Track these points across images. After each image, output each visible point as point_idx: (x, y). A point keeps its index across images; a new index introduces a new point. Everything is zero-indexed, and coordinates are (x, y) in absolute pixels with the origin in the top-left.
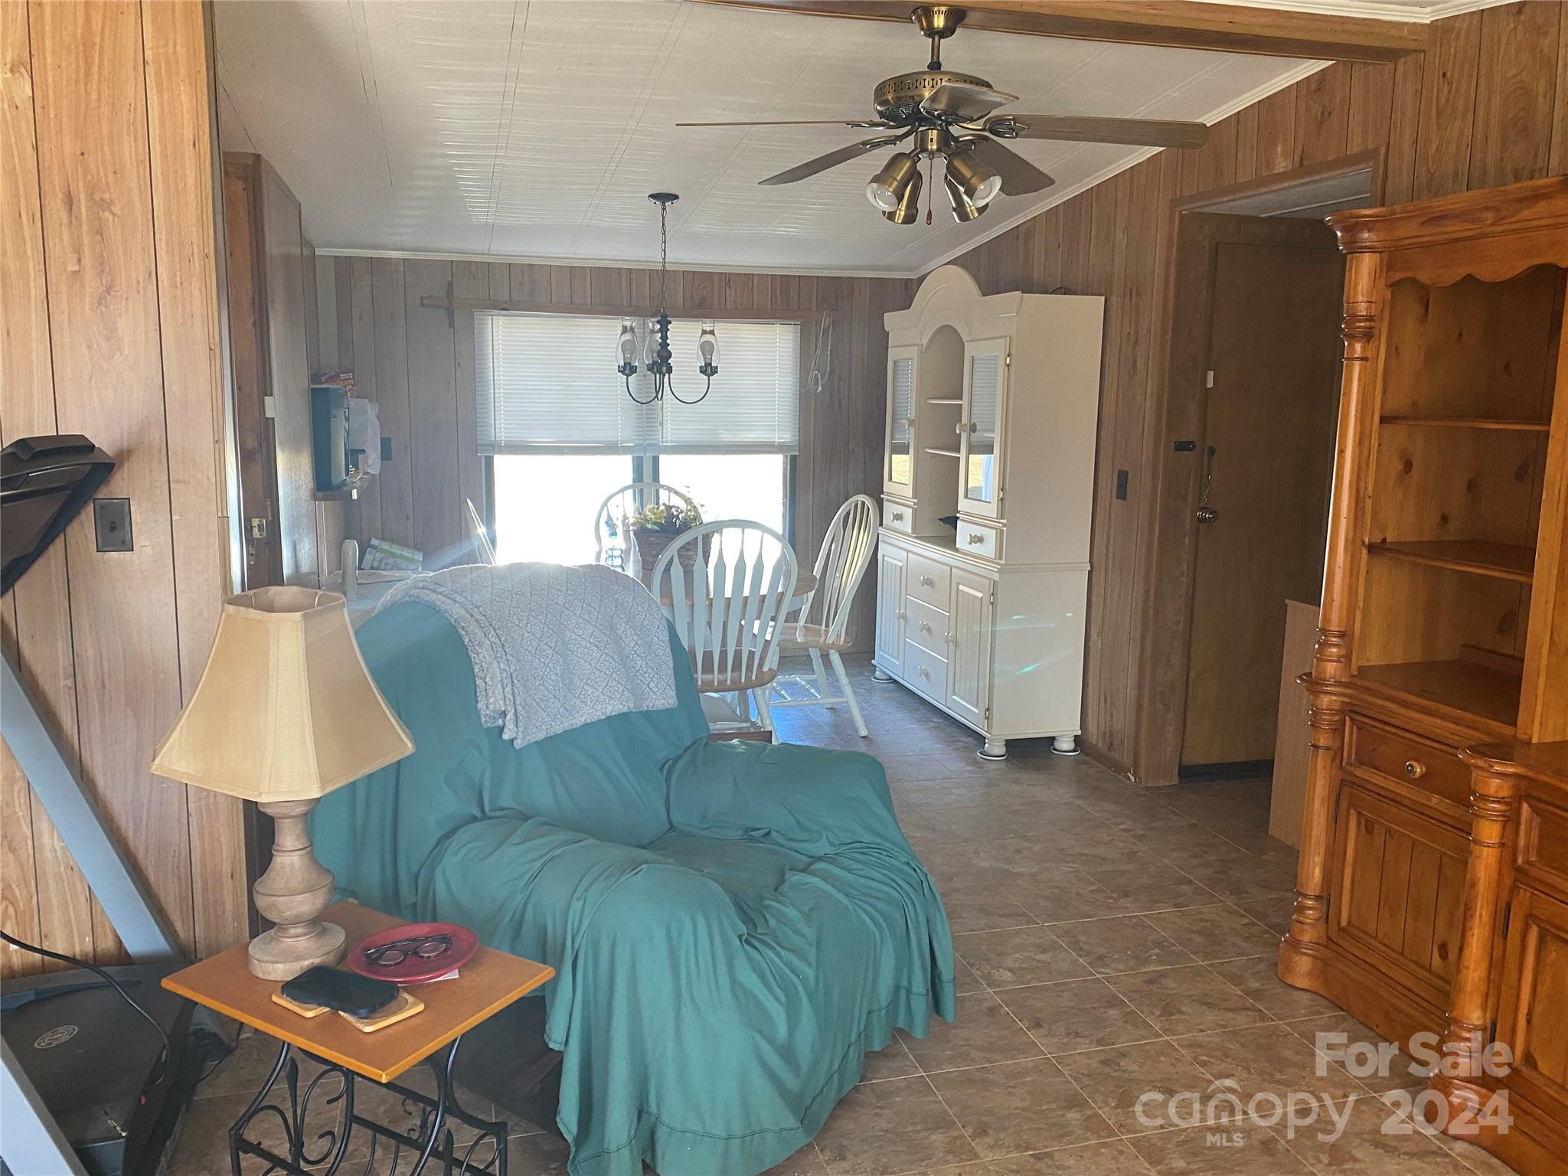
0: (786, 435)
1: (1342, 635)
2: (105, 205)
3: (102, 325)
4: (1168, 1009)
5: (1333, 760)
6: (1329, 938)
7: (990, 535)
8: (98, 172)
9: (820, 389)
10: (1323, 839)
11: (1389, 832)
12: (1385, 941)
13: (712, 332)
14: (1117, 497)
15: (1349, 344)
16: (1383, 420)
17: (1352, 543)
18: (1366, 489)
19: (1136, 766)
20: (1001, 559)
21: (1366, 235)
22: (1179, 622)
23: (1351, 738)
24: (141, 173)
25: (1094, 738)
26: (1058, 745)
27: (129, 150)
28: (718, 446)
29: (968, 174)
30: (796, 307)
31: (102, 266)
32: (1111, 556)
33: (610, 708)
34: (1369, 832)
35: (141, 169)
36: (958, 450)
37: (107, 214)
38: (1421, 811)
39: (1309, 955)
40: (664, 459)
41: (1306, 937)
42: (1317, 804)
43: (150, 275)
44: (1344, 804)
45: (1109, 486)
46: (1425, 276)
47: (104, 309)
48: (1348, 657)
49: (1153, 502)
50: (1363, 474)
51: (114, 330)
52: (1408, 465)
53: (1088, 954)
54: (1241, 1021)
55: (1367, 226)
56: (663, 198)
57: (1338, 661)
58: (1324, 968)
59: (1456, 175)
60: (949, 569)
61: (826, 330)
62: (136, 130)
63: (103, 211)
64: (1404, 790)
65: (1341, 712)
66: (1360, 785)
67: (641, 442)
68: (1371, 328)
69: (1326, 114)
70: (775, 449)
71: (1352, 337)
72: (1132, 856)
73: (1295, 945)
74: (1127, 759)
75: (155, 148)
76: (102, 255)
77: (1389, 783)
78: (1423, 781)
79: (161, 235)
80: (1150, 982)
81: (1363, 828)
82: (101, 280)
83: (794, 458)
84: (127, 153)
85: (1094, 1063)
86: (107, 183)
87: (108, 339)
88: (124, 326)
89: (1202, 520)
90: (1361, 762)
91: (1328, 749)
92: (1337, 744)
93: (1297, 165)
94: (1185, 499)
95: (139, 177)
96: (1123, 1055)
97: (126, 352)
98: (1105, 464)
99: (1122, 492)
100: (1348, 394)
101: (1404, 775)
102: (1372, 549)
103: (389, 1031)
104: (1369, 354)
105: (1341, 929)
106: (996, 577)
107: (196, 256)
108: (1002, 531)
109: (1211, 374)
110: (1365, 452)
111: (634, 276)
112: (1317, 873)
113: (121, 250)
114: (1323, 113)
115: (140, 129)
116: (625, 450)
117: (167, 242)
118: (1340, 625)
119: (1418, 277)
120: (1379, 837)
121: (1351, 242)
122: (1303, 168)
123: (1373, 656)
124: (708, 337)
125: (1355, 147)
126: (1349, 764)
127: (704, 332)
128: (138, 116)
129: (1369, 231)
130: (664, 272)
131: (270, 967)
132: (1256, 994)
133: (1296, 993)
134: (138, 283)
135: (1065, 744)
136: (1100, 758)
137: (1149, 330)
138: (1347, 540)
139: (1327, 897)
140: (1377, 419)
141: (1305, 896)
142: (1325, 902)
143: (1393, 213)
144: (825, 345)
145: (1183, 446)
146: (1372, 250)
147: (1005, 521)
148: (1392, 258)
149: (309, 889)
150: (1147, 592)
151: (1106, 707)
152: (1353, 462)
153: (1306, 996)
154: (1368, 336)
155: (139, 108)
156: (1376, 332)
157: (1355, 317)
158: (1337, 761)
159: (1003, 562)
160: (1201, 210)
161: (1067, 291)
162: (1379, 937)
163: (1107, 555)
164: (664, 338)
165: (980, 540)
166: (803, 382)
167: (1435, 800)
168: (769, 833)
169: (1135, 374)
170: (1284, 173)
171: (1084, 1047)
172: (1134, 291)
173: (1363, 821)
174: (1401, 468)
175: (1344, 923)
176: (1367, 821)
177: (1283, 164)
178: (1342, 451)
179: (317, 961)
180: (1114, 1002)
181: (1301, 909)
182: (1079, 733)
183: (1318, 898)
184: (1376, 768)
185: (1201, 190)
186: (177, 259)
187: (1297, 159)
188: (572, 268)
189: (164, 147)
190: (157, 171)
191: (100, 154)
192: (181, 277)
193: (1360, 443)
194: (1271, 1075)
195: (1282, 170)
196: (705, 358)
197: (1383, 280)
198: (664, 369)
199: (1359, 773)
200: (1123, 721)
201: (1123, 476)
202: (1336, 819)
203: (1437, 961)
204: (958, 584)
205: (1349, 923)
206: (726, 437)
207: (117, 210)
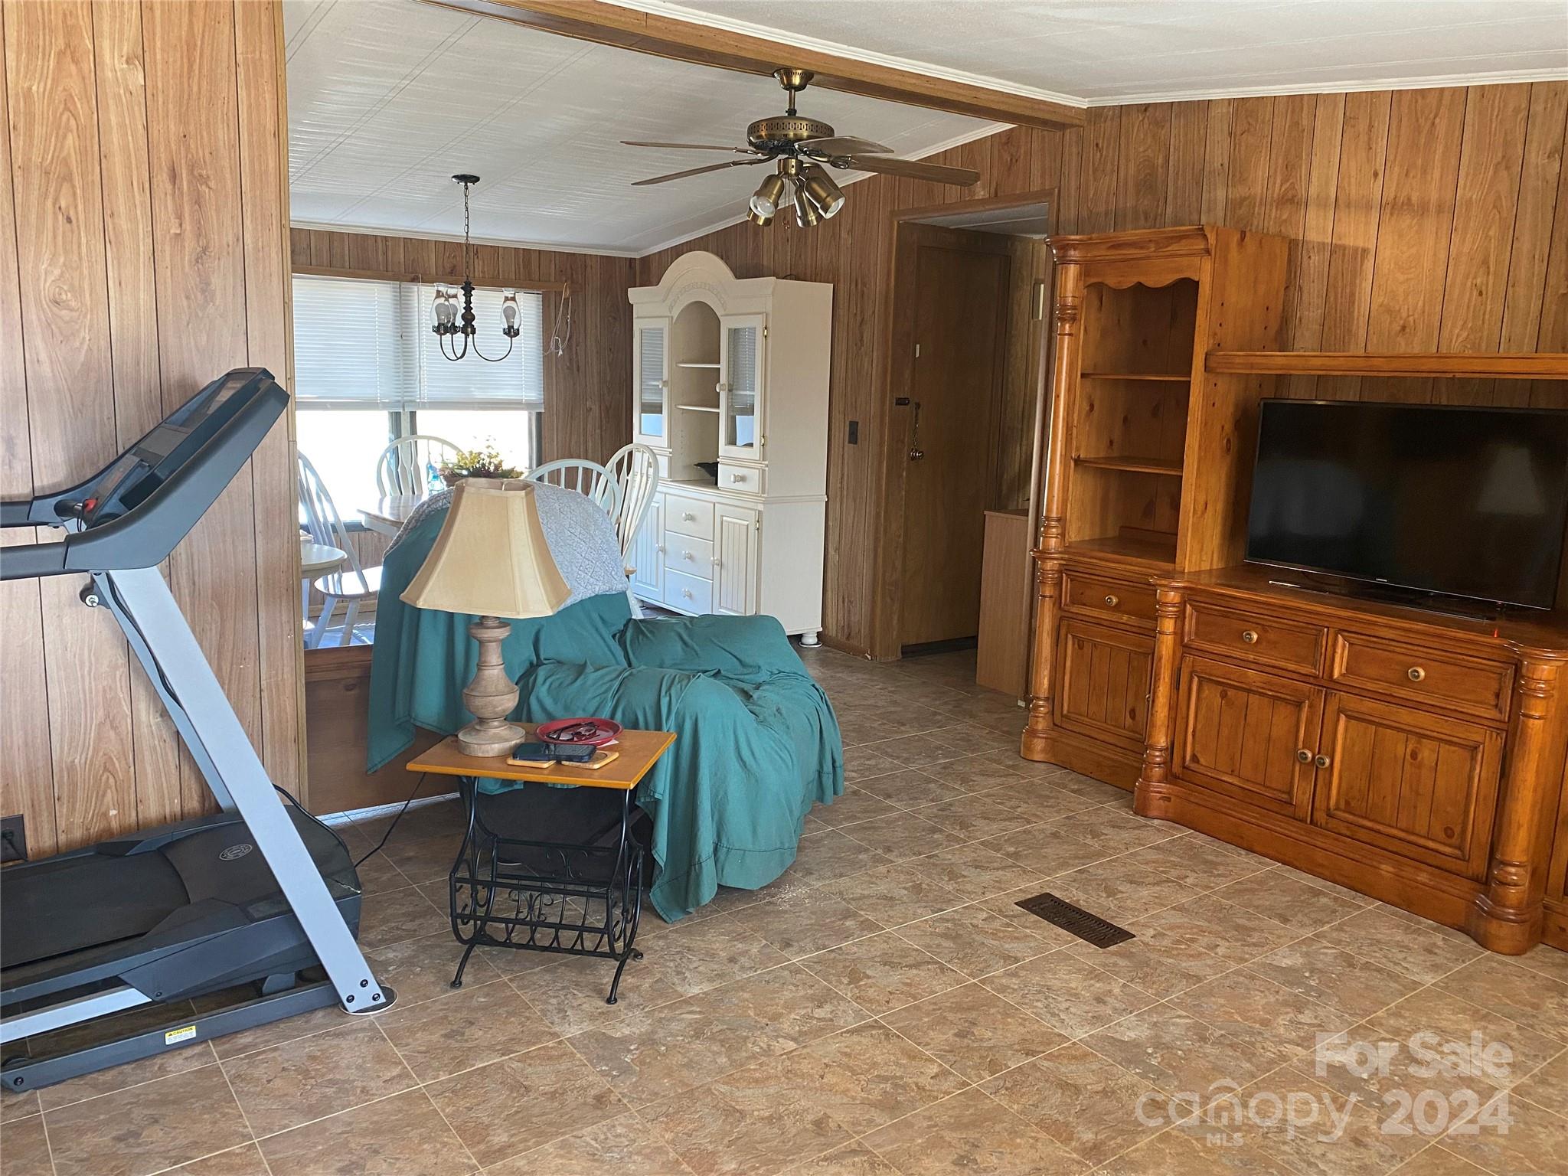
0: (533, 392)
1: (1059, 520)
2: (204, 180)
3: (198, 279)
4: (965, 780)
5: (1054, 605)
6: (1054, 724)
7: (754, 475)
8: (197, 152)
9: (561, 353)
10: (1049, 658)
11: (1095, 645)
12: (1094, 717)
13: (513, 299)
14: (850, 442)
15: (1062, 325)
16: (1083, 376)
17: (1065, 457)
18: (1073, 421)
19: (872, 648)
20: (763, 493)
21: (1072, 252)
22: (900, 536)
23: (1067, 586)
24: (232, 155)
25: (832, 631)
26: (806, 640)
27: (222, 135)
28: (472, 403)
29: (824, 195)
30: (537, 278)
31: (199, 232)
32: (845, 488)
33: (597, 588)
34: (1081, 647)
35: (233, 151)
36: (718, 407)
37: (204, 187)
38: (1114, 626)
39: (1043, 738)
40: (421, 415)
41: (1040, 727)
42: (1045, 635)
43: (238, 240)
44: (1063, 632)
45: (842, 433)
46: (1111, 281)
47: (200, 266)
48: (1063, 535)
49: (881, 445)
50: (1071, 412)
51: (208, 284)
52: (1092, 406)
53: (898, 758)
54: (1011, 781)
55: (1075, 247)
56: (468, 179)
57: (1056, 538)
58: (1053, 745)
59: (1106, 214)
60: (712, 505)
61: (566, 300)
62: (228, 119)
63: (201, 185)
64: (1105, 615)
65: (1060, 572)
66: (1075, 617)
67: (400, 398)
68: (1075, 314)
69: (1014, 160)
70: (523, 406)
71: (1062, 320)
72: (894, 703)
73: (1033, 733)
74: (864, 644)
75: (243, 135)
76: (200, 222)
77: (1095, 613)
78: (1117, 608)
79: (247, 208)
80: (944, 768)
81: (1076, 646)
82: (198, 242)
83: (539, 415)
84: (221, 137)
85: (935, 810)
86: (204, 162)
87: (203, 291)
88: (216, 281)
89: (914, 458)
90: (1073, 603)
91: (1051, 597)
92: (1057, 593)
93: (993, 195)
94: (903, 442)
95: (230, 159)
96: (951, 805)
97: (217, 303)
98: (838, 416)
99: (853, 438)
100: (1061, 358)
101: (1104, 606)
102: (1078, 461)
103: (608, 767)
104: (1073, 332)
105: (1066, 717)
106: (761, 507)
107: (274, 226)
108: (764, 471)
109: (918, 346)
110: (1072, 397)
111: (389, 243)
112: (1046, 681)
113: (215, 217)
114: (1011, 160)
115: (231, 118)
116: (385, 406)
117: (252, 215)
118: (1057, 514)
119: (1106, 282)
120: (1087, 648)
121: (1063, 257)
122: (996, 197)
123: (1073, 536)
124: (510, 303)
125: (1035, 187)
126: (1066, 605)
127: (507, 299)
128: (231, 108)
129: (1075, 250)
130: (468, 246)
131: (488, 747)
132: (1012, 767)
133: (1036, 764)
134: (228, 246)
135: (811, 640)
136: (839, 646)
137: (874, 312)
138: (1061, 455)
139: (1051, 699)
140: (1079, 374)
141: (1038, 698)
142: (1050, 701)
143: (1090, 239)
144: (565, 315)
145: (901, 402)
146: (1076, 262)
147: (767, 463)
148: (1087, 269)
149: (511, 692)
150: (878, 515)
151: (844, 606)
152: (1064, 404)
153: (1043, 766)
154: (1073, 319)
155: (231, 103)
156: (1078, 317)
157: (1064, 307)
158: (1057, 605)
159: (765, 495)
160: (917, 221)
161: (797, 278)
162: (1090, 713)
163: (842, 488)
164: (468, 302)
165: (743, 479)
166: (546, 346)
167: (1125, 618)
168: (719, 671)
169: (862, 345)
170: (982, 199)
171: (924, 805)
172: (859, 281)
173: (1076, 641)
174: (1088, 408)
175: (1065, 712)
176: (1079, 641)
177: (982, 193)
178: (1058, 396)
179: (518, 741)
180: (929, 781)
181: (1037, 707)
182: (821, 629)
183: (1047, 699)
184: (1084, 605)
185: (915, 206)
186: (259, 228)
187: (993, 190)
188: (331, 234)
189: (250, 135)
190: (245, 154)
191: (199, 137)
192: (262, 242)
193: (1069, 390)
194: (1042, 804)
195: (981, 197)
196: (508, 322)
197: (1082, 282)
198: (469, 330)
199: (1074, 610)
200: (860, 613)
201: (854, 425)
202: (1057, 642)
203: (1129, 721)
204: (722, 516)
205: (1068, 712)
206: (479, 395)
207: (212, 184)
